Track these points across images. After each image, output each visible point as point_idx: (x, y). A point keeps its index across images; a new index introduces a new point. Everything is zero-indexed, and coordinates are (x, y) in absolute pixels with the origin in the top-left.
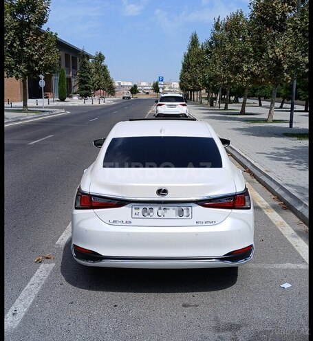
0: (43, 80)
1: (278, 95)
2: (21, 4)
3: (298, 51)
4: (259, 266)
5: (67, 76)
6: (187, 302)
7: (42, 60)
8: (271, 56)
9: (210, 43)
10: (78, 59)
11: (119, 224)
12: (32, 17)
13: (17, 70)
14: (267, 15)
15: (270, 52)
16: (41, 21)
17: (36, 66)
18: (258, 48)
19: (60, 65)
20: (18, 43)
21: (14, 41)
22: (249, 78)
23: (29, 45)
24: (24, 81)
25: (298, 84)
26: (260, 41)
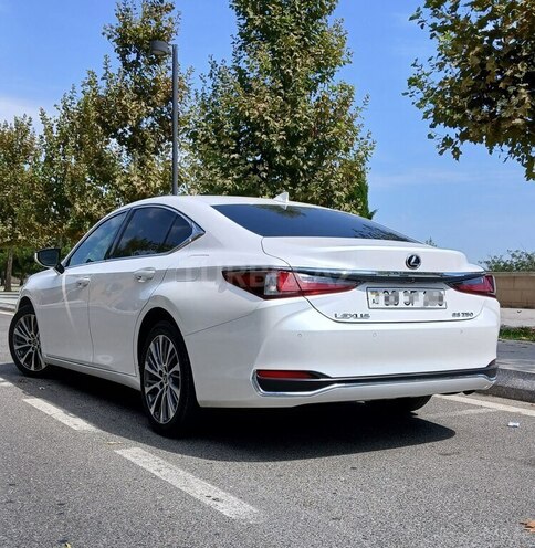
11: (352, 320)
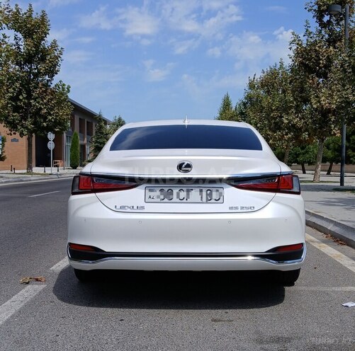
0: (52, 142)
1: (324, 160)
2: (29, 53)
3: (348, 89)
4: (313, 288)
5: (80, 142)
6: (218, 317)
7: (50, 115)
8: (315, 106)
9: (245, 104)
10: (94, 124)
12: (42, 67)
13: (22, 126)
14: (310, 60)
15: (313, 101)
16: (52, 72)
17: (45, 121)
18: (301, 97)
19: (73, 130)
20: (25, 96)
21: (20, 93)
22: (290, 136)
23: (37, 98)
24: (29, 140)
25: (348, 144)
26: (302, 90)
